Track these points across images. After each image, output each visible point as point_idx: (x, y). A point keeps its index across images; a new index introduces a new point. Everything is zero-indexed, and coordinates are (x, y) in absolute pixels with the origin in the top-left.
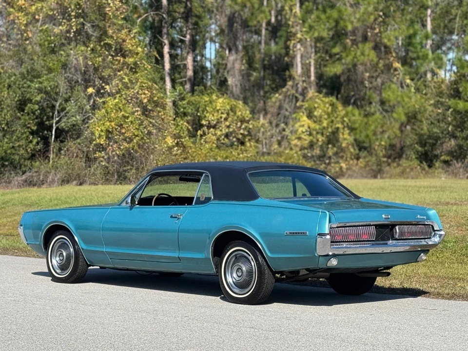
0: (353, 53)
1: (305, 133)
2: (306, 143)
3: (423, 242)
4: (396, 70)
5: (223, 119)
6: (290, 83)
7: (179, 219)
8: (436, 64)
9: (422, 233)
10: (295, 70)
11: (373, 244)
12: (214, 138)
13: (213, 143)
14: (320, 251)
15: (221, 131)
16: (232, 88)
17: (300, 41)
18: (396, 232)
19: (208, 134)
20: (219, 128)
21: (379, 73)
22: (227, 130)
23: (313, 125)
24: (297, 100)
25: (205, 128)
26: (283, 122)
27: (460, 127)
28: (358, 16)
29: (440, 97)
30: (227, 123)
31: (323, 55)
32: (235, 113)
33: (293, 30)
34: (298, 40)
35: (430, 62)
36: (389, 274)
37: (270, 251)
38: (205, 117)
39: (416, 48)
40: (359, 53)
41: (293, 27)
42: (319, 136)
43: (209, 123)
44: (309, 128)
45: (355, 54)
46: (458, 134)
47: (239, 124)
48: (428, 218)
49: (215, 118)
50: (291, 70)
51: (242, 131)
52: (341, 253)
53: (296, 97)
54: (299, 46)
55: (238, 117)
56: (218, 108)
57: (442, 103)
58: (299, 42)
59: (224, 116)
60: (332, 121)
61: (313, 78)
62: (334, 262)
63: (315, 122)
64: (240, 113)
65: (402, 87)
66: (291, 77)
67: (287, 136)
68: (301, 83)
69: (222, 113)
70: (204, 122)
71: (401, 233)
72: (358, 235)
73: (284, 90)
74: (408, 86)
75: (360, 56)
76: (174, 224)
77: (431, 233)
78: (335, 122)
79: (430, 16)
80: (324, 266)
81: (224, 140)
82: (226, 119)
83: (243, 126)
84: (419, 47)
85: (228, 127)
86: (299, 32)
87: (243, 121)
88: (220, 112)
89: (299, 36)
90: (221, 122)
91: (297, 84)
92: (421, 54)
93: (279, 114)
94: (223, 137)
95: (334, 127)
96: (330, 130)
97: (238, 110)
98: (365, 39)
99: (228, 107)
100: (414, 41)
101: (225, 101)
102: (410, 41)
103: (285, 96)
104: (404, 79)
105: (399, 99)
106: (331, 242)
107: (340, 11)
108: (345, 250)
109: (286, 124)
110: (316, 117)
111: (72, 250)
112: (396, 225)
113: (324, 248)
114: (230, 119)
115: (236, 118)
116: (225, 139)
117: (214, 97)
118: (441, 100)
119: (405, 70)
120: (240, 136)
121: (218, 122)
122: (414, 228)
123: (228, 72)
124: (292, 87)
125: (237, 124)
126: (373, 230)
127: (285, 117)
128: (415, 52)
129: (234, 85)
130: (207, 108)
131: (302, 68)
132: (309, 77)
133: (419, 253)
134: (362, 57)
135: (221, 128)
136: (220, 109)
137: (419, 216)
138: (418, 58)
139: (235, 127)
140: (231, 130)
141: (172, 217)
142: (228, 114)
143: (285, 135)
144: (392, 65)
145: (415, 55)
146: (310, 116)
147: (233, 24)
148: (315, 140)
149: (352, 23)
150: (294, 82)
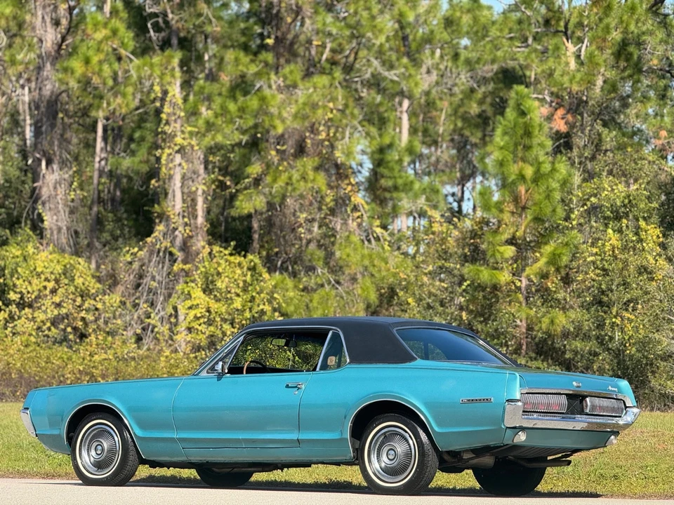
0: (284, 177)
1: (202, 321)
2: (202, 339)
3: (614, 421)
4: (355, 208)
5: (47, 292)
6: (160, 228)
7: (299, 388)
8: (428, 199)
9: (613, 410)
10: (171, 204)
11: (563, 418)
12: (30, 326)
13: (30, 335)
14: (509, 422)
15: (45, 312)
16: (52, 234)
17: (181, 150)
18: (587, 406)
19: (19, 318)
20: (39, 308)
21: (326, 214)
22: (56, 312)
23: (214, 306)
24: (173, 261)
25: (13, 308)
26: (146, 301)
27: (482, 315)
28: (293, 109)
29: (445, 260)
30: (57, 299)
31: (221, 178)
32: (73, 280)
33: (168, 129)
34: (177, 148)
35: (416, 196)
36: (569, 463)
37: (439, 425)
38: (15, 285)
39: (392, 169)
40: (296, 176)
41: (167, 123)
42: (227, 327)
43: (22, 298)
44: (209, 311)
45: (290, 178)
46: (479, 327)
47: (79, 299)
48: (620, 391)
49: (35, 288)
50: (164, 204)
51: (83, 314)
52: (531, 426)
53: (171, 254)
54: (178, 159)
55: (76, 288)
56: (39, 270)
57: (449, 272)
58: (178, 152)
59: (51, 285)
60: (253, 299)
61: (200, 220)
62: (522, 437)
63: (218, 300)
64: (81, 280)
65: (369, 241)
66: (163, 217)
67: (154, 327)
68: (181, 229)
69: (47, 280)
70: (13, 296)
71: (593, 407)
72: (549, 405)
73: (149, 240)
74: (378, 239)
75: (298, 181)
76: (293, 397)
77: (622, 411)
78: (257, 301)
79: (407, 111)
80: (510, 442)
81: (49, 329)
82: (54, 291)
83: (86, 305)
84: (397, 168)
85: (58, 305)
86: (179, 134)
87: (84, 295)
88: (43, 277)
89: (179, 140)
90: (46, 296)
91: (175, 229)
92: (400, 182)
93: (138, 285)
94: (48, 324)
95: (256, 309)
96: (248, 315)
97: (78, 274)
98: (301, 150)
99: (59, 269)
100: (389, 158)
101: (50, 257)
102: (381, 156)
103: (151, 253)
104: (371, 225)
105: (366, 262)
106: (524, 411)
107: (263, 99)
108: (535, 422)
109: (152, 305)
110: (219, 290)
111: (117, 439)
112: (587, 396)
113: (513, 418)
114: (61, 291)
115: (72, 289)
116: (52, 328)
117: (31, 250)
118: (447, 265)
119: (373, 209)
120: (80, 324)
121: (38, 297)
122: (605, 402)
123: (43, 204)
124: (165, 235)
125: (75, 301)
126: (564, 400)
127: (150, 290)
128: (390, 177)
129: (54, 228)
130: (19, 270)
131: (184, 201)
132: (196, 217)
133: (609, 434)
134: (302, 183)
135: (43, 308)
136: (42, 272)
137: (610, 388)
138: (396, 188)
139: (71, 306)
140: (64, 311)
141: (287, 386)
142: (57, 281)
143: (149, 324)
144: (349, 199)
145: (390, 183)
146: (208, 289)
147: (57, 114)
148: (219, 333)
149: (283, 121)
150: (167, 226)
